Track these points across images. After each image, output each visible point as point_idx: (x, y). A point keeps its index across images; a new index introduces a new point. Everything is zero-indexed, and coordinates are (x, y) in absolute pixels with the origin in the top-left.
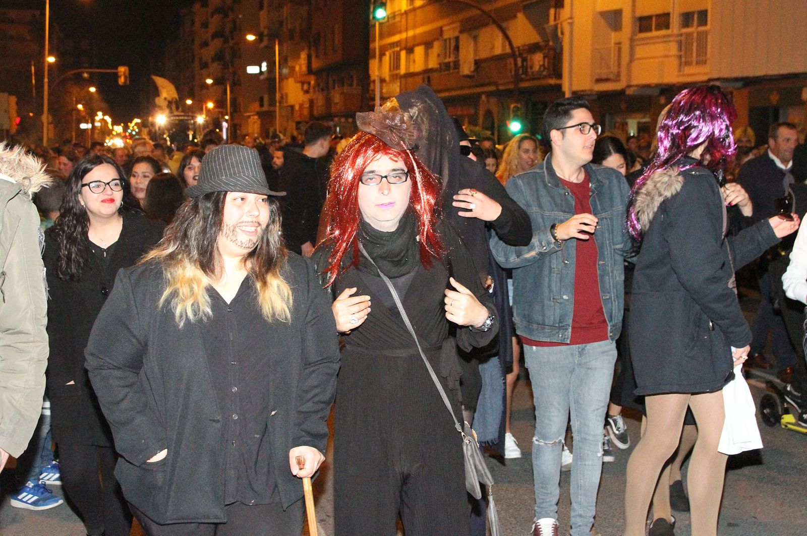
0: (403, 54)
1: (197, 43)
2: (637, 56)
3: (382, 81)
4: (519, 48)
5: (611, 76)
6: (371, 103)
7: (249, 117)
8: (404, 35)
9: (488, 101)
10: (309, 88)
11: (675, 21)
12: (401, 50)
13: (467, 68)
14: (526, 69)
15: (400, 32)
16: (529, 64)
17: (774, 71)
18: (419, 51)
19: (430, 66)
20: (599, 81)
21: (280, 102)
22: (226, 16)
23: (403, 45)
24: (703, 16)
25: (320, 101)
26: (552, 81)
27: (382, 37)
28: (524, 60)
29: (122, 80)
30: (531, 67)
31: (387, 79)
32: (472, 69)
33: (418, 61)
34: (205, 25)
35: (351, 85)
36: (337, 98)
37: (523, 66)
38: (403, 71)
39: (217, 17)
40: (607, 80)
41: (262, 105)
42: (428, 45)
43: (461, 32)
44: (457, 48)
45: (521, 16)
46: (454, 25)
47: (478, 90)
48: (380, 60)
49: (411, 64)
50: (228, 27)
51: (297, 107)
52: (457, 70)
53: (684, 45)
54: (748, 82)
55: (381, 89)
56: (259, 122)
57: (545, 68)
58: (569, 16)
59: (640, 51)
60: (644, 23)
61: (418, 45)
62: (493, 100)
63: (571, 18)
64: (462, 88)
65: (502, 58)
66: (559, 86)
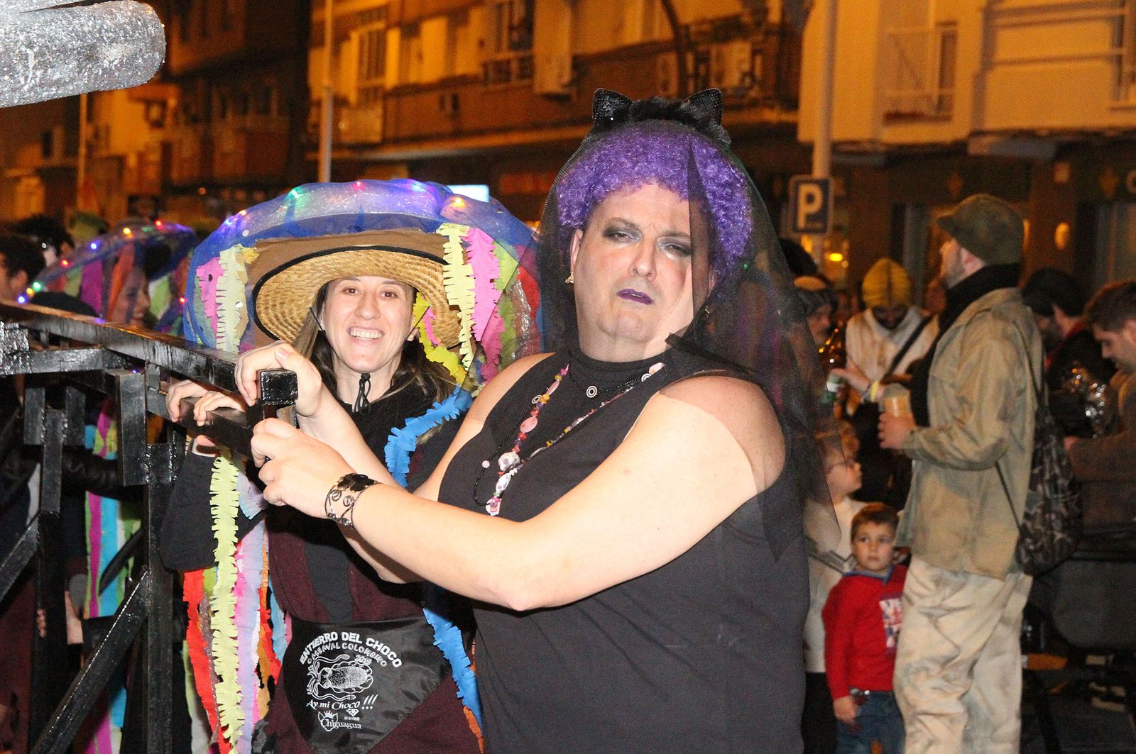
0: (394, 38)
2: (1002, 56)
3: (340, 102)
5: (924, 108)
6: (310, 156)
7: (17, 179)
10: (163, 116)
12: (388, 27)
13: (552, 77)
14: (706, 82)
16: (714, 67)
18: (434, 32)
19: (460, 70)
20: (894, 117)
21: (90, 147)
23: (394, 16)
25: (187, 146)
26: (772, 116)
28: (702, 59)
30: (720, 78)
31: (353, 98)
32: (567, 78)
33: (431, 56)
35: (266, 111)
36: (228, 141)
37: (696, 75)
38: (391, 78)
40: (913, 117)
41: (47, 152)
42: (457, 17)
48: (336, 52)
49: (414, 60)
51: (132, 161)
52: (526, 82)
53: (1129, 29)
55: (336, 121)
56: (40, 192)
57: (754, 81)
59: (1009, 43)
61: (433, 15)
64: (537, 127)
65: (644, 52)
66: (792, 129)
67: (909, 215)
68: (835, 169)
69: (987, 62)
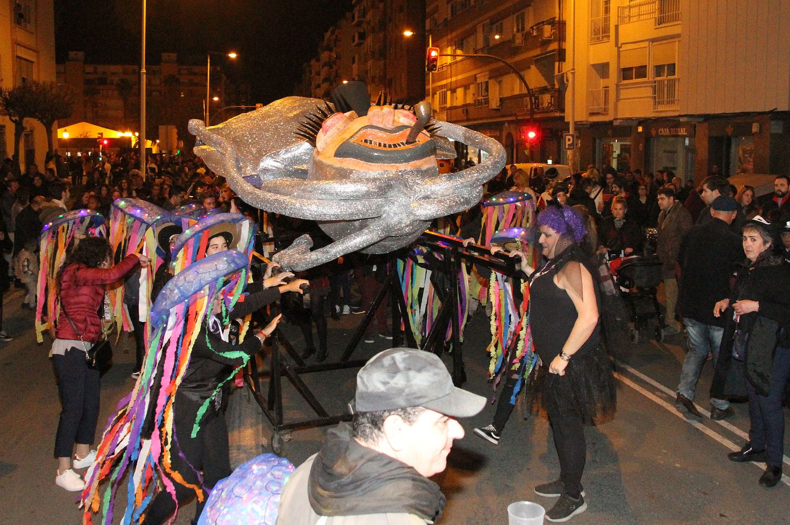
0: (449, 93)
1: (313, 86)
2: (621, 97)
4: (532, 89)
5: (600, 111)
8: (449, 80)
9: (509, 127)
11: (650, 72)
12: (447, 90)
13: (494, 104)
14: (538, 105)
15: (446, 78)
16: (540, 102)
17: (729, 110)
18: (460, 92)
19: (468, 102)
20: (592, 114)
22: (331, 67)
23: (449, 86)
24: (672, 68)
26: (557, 114)
27: (433, 82)
28: (537, 98)
30: (542, 104)
31: (438, 110)
32: (498, 105)
33: (459, 98)
34: (318, 74)
37: (536, 103)
38: (448, 105)
39: (326, 68)
40: (597, 114)
42: (466, 87)
43: (490, 78)
44: (487, 90)
45: (533, 67)
46: (485, 73)
47: (500, 120)
48: (433, 97)
49: (455, 100)
50: (333, 74)
52: (487, 105)
53: (657, 89)
54: (707, 118)
57: (552, 104)
58: (571, 68)
59: (624, 94)
60: (626, 73)
61: (459, 87)
62: (512, 126)
63: (573, 69)
64: (491, 118)
65: (521, 96)
66: (563, 118)
67: (598, 141)
68: (575, 129)
69: (618, 99)
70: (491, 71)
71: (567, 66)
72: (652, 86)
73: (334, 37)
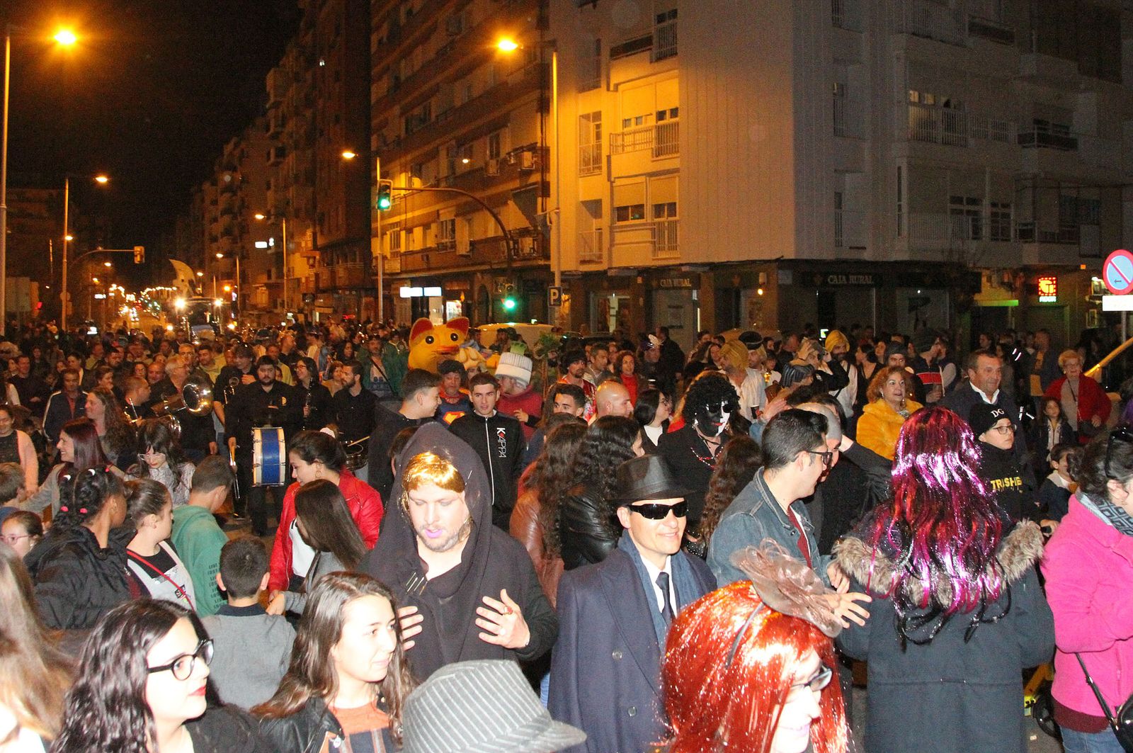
0: (403, 234)
1: (207, 218)
2: (617, 242)
3: (384, 258)
4: (510, 231)
5: (594, 258)
6: (374, 278)
7: (257, 288)
8: (403, 217)
9: (483, 278)
10: (314, 262)
11: (648, 211)
12: (401, 230)
13: (463, 249)
14: (518, 252)
15: (400, 214)
16: (520, 246)
17: (735, 258)
18: (418, 232)
19: (428, 246)
20: (583, 262)
21: (287, 277)
22: (235, 193)
23: (403, 226)
24: (672, 206)
25: (325, 276)
26: (542, 262)
27: (383, 218)
28: (516, 242)
29: (137, 259)
30: (522, 250)
31: (389, 256)
32: (468, 250)
33: (417, 240)
34: (215, 202)
35: (354, 260)
36: (341, 272)
37: (514, 248)
38: (403, 249)
39: (227, 195)
40: (590, 262)
41: (269, 277)
42: (426, 226)
43: (455, 216)
44: (453, 231)
45: (511, 203)
46: (450, 209)
47: (473, 269)
48: (382, 238)
49: (411, 243)
50: (238, 203)
51: (303, 280)
52: (453, 250)
53: (657, 232)
54: (713, 266)
55: (383, 265)
56: (267, 292)
57: (534, 250)
58: (556, 207)
59: (619, 237)
60: (622, 213)
61: (416, 227)
62: (487, 277)
63: (558, 209)
64: (458, 266)
65: (495, 240)
66: (548, 267)
67: (592, 295)
68: (562, 281)
69: (612, 244)
70: (458, 206)
71: (551, 203)
72: (651, 229)
73: (237, 152)
